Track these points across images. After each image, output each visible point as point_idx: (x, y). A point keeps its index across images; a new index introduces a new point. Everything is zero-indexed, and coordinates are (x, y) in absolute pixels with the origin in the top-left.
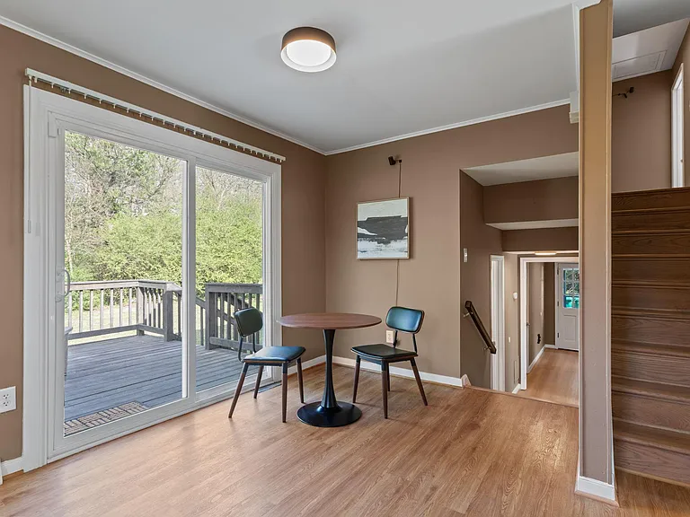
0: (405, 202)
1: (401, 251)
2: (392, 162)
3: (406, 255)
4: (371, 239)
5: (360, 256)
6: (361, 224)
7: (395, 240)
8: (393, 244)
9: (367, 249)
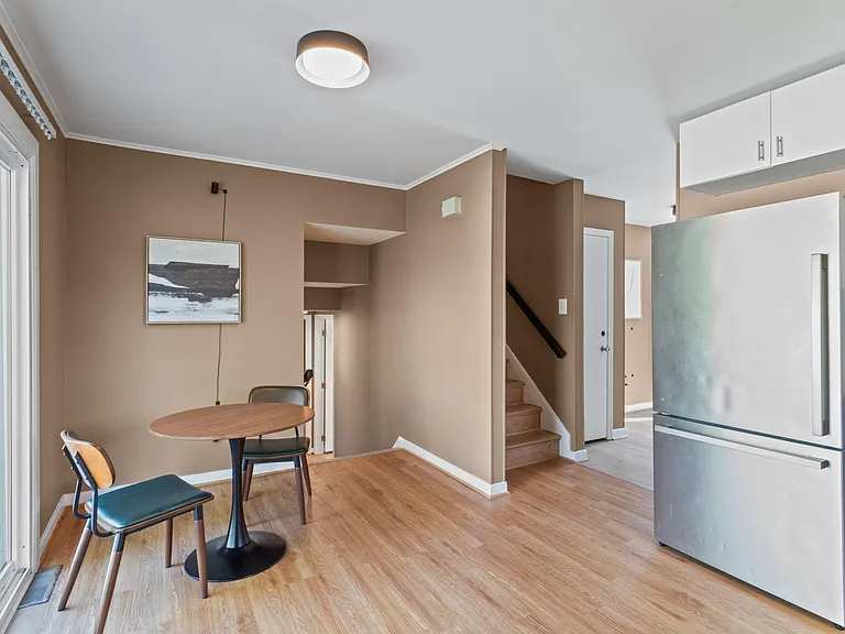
0: (236, 247)
1: (229, 312)
2: (215, 188)
3: (236, 319)
4: (178, 293)
5: (152, 318)
6: (155, 270)
7: (220, 297)
8: (216, 302)
9: (168, 308)
